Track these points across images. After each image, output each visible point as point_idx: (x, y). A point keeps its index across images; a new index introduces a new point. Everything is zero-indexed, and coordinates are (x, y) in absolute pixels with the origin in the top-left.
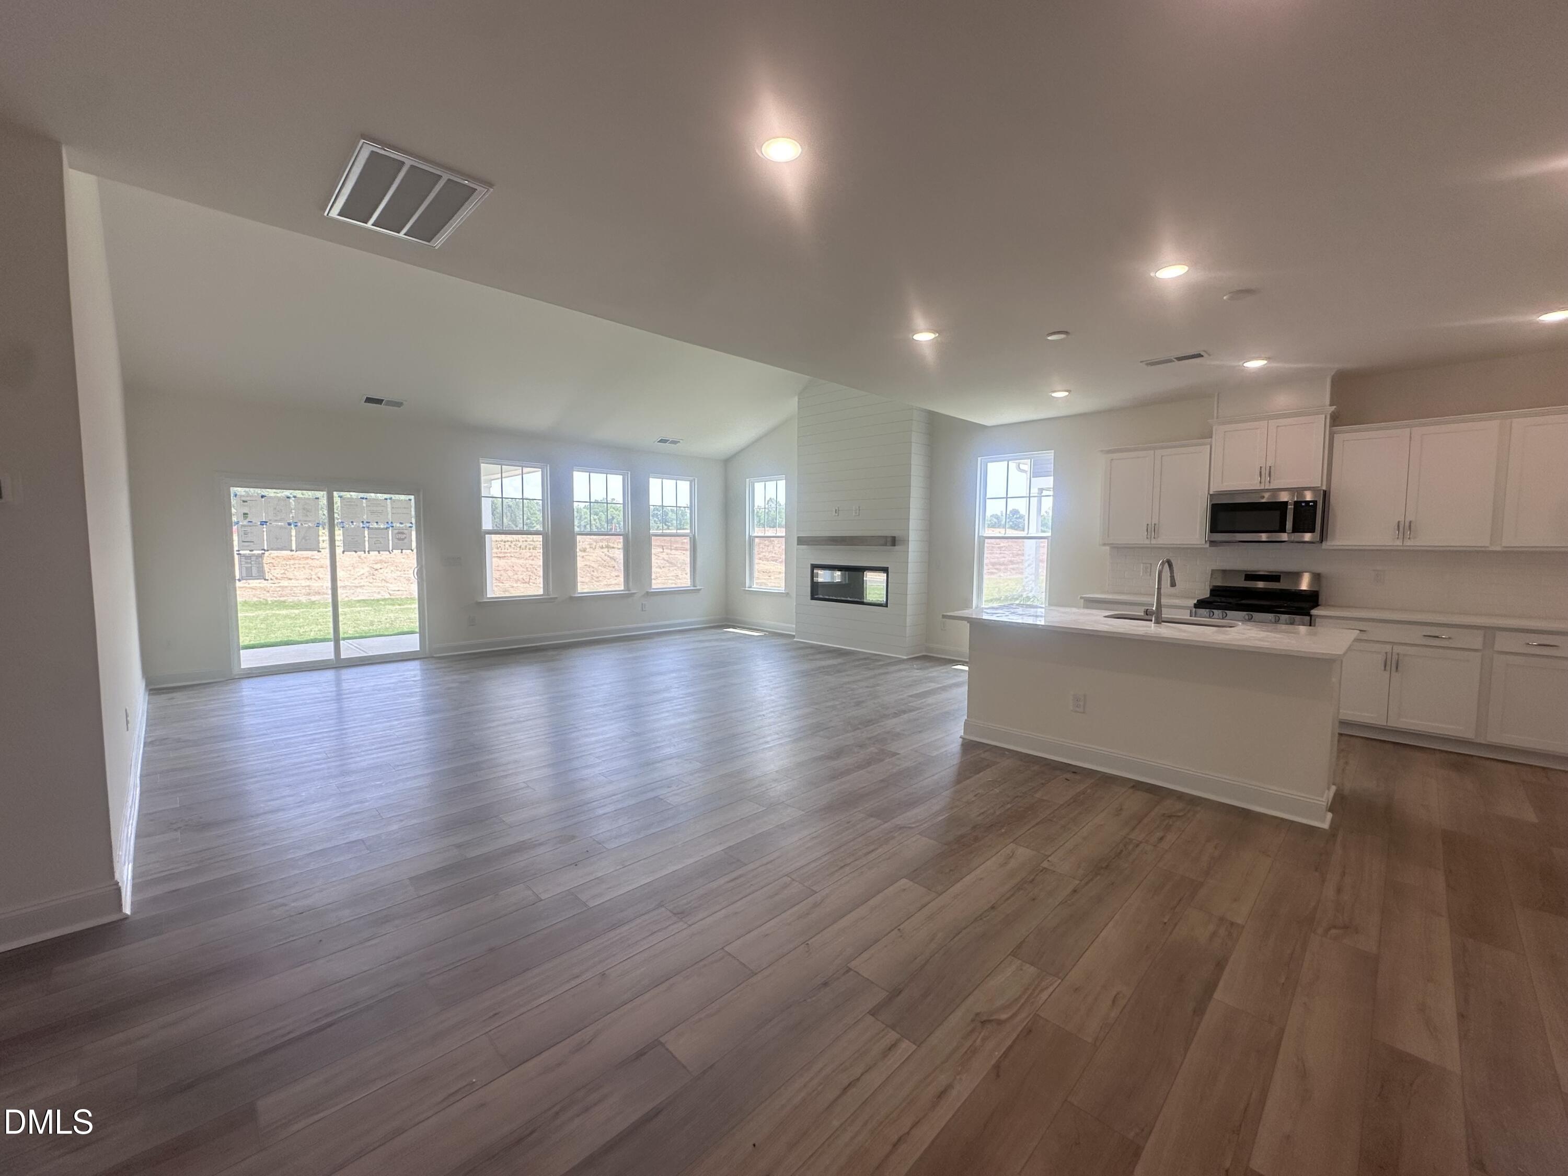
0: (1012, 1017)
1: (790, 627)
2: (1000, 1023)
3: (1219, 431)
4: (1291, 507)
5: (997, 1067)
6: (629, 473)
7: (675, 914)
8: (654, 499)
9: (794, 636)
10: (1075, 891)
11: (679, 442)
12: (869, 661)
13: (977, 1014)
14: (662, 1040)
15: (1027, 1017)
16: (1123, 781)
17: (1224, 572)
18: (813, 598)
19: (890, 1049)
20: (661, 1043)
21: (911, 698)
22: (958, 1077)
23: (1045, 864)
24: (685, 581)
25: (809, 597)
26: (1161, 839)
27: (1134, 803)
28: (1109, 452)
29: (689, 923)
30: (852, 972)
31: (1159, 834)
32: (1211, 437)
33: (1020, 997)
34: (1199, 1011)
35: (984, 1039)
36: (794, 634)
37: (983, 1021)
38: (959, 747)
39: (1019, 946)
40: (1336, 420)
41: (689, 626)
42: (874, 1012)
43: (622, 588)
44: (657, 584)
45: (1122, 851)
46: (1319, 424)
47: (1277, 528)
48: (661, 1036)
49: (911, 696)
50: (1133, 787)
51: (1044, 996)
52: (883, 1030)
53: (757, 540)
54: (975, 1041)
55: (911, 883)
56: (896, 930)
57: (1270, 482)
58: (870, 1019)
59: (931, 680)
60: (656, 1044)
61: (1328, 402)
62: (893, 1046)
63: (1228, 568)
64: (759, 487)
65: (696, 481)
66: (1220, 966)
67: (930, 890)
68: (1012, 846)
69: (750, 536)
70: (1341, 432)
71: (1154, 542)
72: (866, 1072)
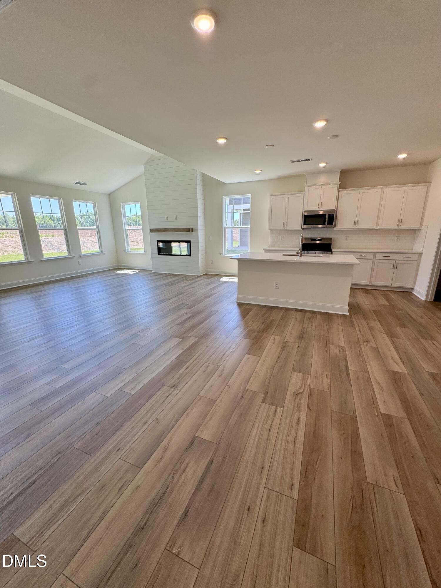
0: (304, 389)
1: (150, 267)
2: (302, 393)
3: (307, 188)
4: (327, 216)
5: (308, 407)
6: (62, 199)
7: (171, 387)
8: (76, 212)
9: (152, 270)
10: (298, 347)
11: (86, 184)
12: (187, 278)
13: (294, 392)
14: (197, 435)
15: (308, 389)
16: (292, 309)
17: (306, 239)
18: (159, 254)
19: (275, 412)
20: (197, 437)
21: (211, 290)
22: (300, 414)
23: (286, 340)
24: (97, 249)
25: (157, 254)
26: (312, 325)
27: (299, 315)
28: (271, 195)
29: (180, 389)
30: (248, 391)
31: (311, 324)
32: (304, 191)
33: (302, 384)
34: (348, 374)
35: (300, 400)
36: (152, 269)
37: (297, 394)
38: (237, 306)
39: (293, 368)
40: (341, 187)
41: (100, 270)
42: (264, 401)
43: (67, 255)
44: (84, 252)
45: (304, 332)
46: (336, 187)
47: (323, 223)
48: (195, 434)
49: (211, 289)
50: (296, 311)
51: (308, 381)
52: (270, 407)
53: (128, 230)
54: (298, 401)
55: (249, 356)
56: (254, 373)
57: (321, 208)
58: (263, 405)
59: (214, 283)
60: (195, 438)
61: (338, 181)
62: (275, 411)
63: (306, 237)
64: (127, 207)
65: (96, 203)
66: (345, 359)
67: (257, 356)
68: (273, 336)
69: (125, 229)
70: (342, 191)
71: (286, 228)
72: (272, 422)
